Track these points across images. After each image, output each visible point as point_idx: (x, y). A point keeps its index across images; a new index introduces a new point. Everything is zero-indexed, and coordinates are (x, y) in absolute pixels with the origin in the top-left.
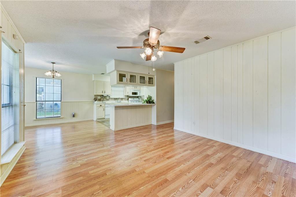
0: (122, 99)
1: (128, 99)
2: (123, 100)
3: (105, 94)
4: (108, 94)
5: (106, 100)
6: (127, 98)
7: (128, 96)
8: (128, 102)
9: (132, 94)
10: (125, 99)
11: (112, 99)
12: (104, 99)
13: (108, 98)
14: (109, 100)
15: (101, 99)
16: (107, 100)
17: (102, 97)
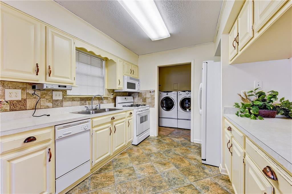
0: (100, 99)
1: (115, 99)
2: (105, 101)
3: (52, 78)
4: (63, 81)
5: (50, 105)
6: (112, 97)
7: (113, 91)
8: (115, 106)
9: (128, 88)
10: (106, 98)
11: (73, 99)
12: (44, 102)
13: (57, 96)
14: (65, 103)
15: (25, 100)
16: (56, 104)
17: (31, 91)
